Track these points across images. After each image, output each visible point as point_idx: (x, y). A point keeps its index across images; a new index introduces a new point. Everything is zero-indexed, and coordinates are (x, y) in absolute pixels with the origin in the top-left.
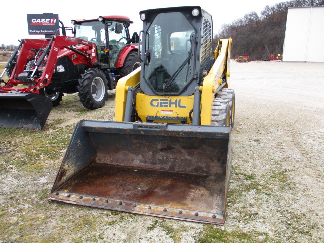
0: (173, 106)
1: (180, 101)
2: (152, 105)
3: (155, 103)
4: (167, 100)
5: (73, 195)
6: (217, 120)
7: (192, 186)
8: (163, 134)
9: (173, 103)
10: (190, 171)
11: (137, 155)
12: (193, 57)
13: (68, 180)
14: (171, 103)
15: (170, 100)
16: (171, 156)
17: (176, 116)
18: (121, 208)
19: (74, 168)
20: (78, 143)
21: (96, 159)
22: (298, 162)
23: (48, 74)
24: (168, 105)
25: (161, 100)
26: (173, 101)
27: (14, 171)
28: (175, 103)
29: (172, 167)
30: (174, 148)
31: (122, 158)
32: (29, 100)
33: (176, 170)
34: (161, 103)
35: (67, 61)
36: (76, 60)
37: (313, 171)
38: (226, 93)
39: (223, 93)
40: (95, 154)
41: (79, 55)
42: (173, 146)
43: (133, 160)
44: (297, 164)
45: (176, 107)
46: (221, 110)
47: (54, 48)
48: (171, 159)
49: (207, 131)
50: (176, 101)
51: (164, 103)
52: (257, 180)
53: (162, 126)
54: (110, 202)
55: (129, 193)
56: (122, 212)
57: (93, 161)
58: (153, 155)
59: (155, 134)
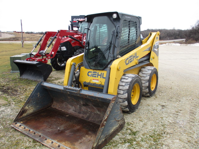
0: (99, 77)
1: (103, 74)
2: (88, 75)
3: (90, 74)
4: (96, 73)
5: (23, 125)
6: (123, 89)
7: (90, 133)
8: (79, 95)
9: (99, 75)
10: (97, 122)
11: (72, 106)
12: (112, 45)
13: (27, 116)
14: (98, 75)
15: (98, 73)
16: (89, 110)
17: (100, 83)
18: (39, 139)
19: (33, 109)
20: (38, 95)
21: (52, 105)
22: (180, 127)
23: (53, 52)
24: (97, 76)
25: (93, 72)
26: (100, 74)
27: (13, 106)
28: (101, 75)
29: (88, 117)
30: (89, 105)
31: (65, 106)
32: (38, 66)
33: (90, 119)
34: (93, 74)
35: (68, 44)
36: (74, 43)
37: (187, 137)
38: (147, 70)
39: (145, 70)
40: (52, 102)
41: (76, 41)
42: (88, 104)
43: (70, 109)
44: (179, 129)
45: (101, 77)
46: (127, 82)
47: (58, 37)
48: (89, 112)
49: (102, 97)
50: (101, 73)
51: (95, 75)
52: (137, 136)
53: (78, 90)
54: (36, 134)
55: (50, 130)
56: (38, 142)
57: (50, 106)
58: (80, 108)
59: (75, 95)
